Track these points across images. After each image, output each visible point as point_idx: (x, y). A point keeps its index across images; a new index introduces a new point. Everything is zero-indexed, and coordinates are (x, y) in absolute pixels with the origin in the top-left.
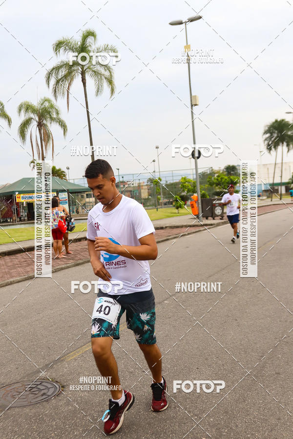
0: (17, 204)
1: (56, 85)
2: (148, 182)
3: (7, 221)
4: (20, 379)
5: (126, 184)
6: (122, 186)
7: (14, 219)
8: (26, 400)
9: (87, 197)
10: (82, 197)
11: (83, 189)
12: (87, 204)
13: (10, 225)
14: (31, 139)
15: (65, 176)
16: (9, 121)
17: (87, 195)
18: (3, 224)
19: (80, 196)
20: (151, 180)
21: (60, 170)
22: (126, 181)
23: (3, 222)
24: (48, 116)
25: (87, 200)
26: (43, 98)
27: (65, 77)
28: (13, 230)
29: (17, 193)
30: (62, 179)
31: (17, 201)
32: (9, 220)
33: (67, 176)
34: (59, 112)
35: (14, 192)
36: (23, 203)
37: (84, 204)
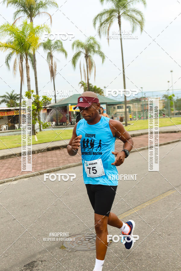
0: (70, 112)
1: (100, 27)
2: (163, 98)
3: (62, 125)
4: (81, 232)
5: (147, 99)
6: (144, 101)
7: (67, 123)
8: (86, 246)
9: (118, 108)
10: (114, 108)
11: (115, 102)
12: (118, 114)
13: (64, 127)
14: (80, 67)
15: (102, 92)
16: (66, 55)
17: (118, 107)
18: (60, 127)
19: (112, 108)
20: (166, 96)
21: (99, 89)
22: (146, 97)
23: (60, 125)
24: (92, 50)
25: (118, 110)
26: (89, 37)
27: (107, 20)
28: (68, 130)
29: (70, 105)
30: (101, 95)
31: (70, 111)
32: (64, 124)
33: (104, 93)
34: (100, 47)
35: (68, 104)
36: (73, 112)
37: (116, 114)
